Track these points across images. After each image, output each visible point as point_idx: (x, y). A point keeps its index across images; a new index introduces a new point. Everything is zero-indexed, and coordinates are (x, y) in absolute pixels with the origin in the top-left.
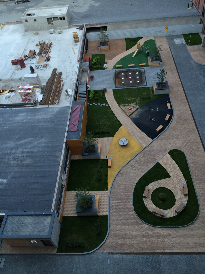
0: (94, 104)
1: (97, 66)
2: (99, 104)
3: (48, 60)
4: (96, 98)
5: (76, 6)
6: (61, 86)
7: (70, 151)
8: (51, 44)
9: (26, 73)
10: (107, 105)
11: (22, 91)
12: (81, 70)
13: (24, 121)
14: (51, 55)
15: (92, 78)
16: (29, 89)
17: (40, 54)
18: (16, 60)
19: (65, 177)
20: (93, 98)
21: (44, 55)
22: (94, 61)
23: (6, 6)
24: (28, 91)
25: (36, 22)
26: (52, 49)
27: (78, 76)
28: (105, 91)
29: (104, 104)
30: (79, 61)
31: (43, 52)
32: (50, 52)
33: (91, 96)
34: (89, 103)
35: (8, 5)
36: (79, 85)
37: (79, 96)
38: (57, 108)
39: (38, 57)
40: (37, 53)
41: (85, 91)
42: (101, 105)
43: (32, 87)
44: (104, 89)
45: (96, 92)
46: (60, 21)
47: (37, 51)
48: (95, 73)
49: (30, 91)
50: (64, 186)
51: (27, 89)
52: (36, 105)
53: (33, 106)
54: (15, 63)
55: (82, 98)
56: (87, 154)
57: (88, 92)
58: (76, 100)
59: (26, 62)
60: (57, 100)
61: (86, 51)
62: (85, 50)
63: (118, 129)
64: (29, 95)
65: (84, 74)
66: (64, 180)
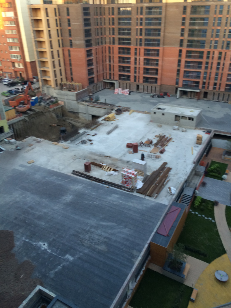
0: (197, 213)
1: (214, 174)
2: (203, 216)
3: (162, 152)
4: (202, 207)
5: (210, 111)
6: (166, 181)
7: (150, 257)
8: (171, 139)
9: (136, 159)
10: (213, 221)
11: (125, 174)
12: (194, 172)
13: (115, 203)
14: (167, 148)
15: (204, 184)
16: (133, 174)
17: (156, 145)
18: (131, 144)
19: (133, 286)
20: (197, 206)
21: (160, 147)
22: (212, 167)
23: (141, 96)
24: (130, 175)
25: (163, 116)
26: (170, 144)
27: (189, 177)
28: (215, 203)
29: (210, 219)
30: (194, 163)
31: (160, 144)
32: (167, 146)
33: (197, 203)
34: (191, 210)
35: (144, 96)
36: (186, 187)
37: (183, 198)
38: (153, 202)
39: (152, 147)
40: (153, 143)
41: (191, 195)
42: (206, 218)
43: (136, 173)
44: (216, 201)
45: (203, 201)
46: (187, 121)
47: (155, 141)
48: (209, 181)
49: (133, 176)
50: (129, 296)
51: (130, 173)
52: (133, 192)
53: (129, 191)
54: (129, 146)
55: (185, 202)
56: (169, 269)
57: (194, 197)
58: (177, 201)
59: (139, 148)
60: (156, 194)
61: (206, 156)
62: (205, 153)
63: (219, 255)
64: (130, 179)
65: (196, 177)
66: (131, 289)
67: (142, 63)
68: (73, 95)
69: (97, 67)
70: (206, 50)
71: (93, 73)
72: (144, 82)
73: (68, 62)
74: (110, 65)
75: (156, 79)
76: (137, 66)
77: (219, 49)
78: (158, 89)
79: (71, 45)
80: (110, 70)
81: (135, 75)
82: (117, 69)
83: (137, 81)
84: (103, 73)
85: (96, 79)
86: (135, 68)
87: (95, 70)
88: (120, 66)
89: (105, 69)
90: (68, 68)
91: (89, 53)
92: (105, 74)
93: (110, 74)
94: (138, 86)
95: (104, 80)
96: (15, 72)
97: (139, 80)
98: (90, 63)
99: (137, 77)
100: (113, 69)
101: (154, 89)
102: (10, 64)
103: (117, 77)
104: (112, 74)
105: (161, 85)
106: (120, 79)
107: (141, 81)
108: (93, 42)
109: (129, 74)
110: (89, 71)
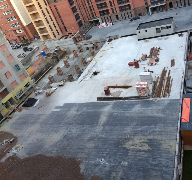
3: (157, 60)
6: (171, 81)
8: (159, 48)
9: (140, 72)
11: (139, 86)
12: (187, 67)
14: (159, 56)
16: (144, 85)
17: (150, 56)
18: (132, 62)
19: (180, 167)
21: (154, 57)
23: (123, 23)
25: (147, 32)
26: (161, 52)
27: (185, 72)
30: (185, 60)
31: (153, 55)
32: (159, 54)
36: (186, 80)
37: (187, 89)
38: (168, 100)
39: (149, 59)
40: (148, 56)
43: (146, 83)
46: (166, 29)
51: (142, 85)
52: (149, 98)
54: (131, 65)
55: (190, 92)
59: (139, 63)
60: (168, 94)
62: (189, 50)
64: (144, 89)
65: (189, 70)
68: (70, 41)
69: (81, 11)
71: (79, 18)
72: (120, 11)
73: (57, 15)
74: (90, 7)
75: (129, 5)
78: (133, 13)
80: (91, 10)
81: (112, 8)
82: (96, 8)
83: (115, 12)
84: (87, 15)
85: (83, 22)
87: (80, 15)
88: (97, 5)
89: (87, 11)
90: (59, 20)
92: (88, 15)
93: (92, 14)
94: (117, 16)
95: (89, 20)
96: (19, 37)
97: (116, 11)
98: (74, 10)
99: (114, 9)
100: (93, 9)
101: (130, 14)
102: (13, 32)
103: (98, 15)
104: (94, 13)
105: (135, 9)
106: (101, 15)
107: (118, 11)
109: (107, 9)
110: (76, 16)
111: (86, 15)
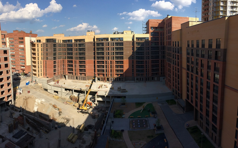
1: (118, 116)
10: (123, 141)
23: (79, 81)
29: (121, 140)
37: (106, 132)
44: (122, 130)
58: (103, 134)
67: (78, 67)
69: (58, 68)
70: (105, 60)
75: (85, 74)
76: (76, 68)
77: (110, 60)
78: (86, 78)
79: (47, 59)
80: (64, 70)
83: (76, 75)
85: (57, 74)
86: (75, 69)
87: (57, 70)
88: (68, 69)
90: (45, 69)
91: (55, 62)
93: (64, 72)
94: (77, 77)
98: (55, 66)
99: (76, 73)
101: (84, 78)
102: (19, 66)
103: (67, 73)
105: (88, 76)
107: (78, 75)
108: (57, 58)
109: (73, 72)
110: (54, 70)
111: (60, 71)
